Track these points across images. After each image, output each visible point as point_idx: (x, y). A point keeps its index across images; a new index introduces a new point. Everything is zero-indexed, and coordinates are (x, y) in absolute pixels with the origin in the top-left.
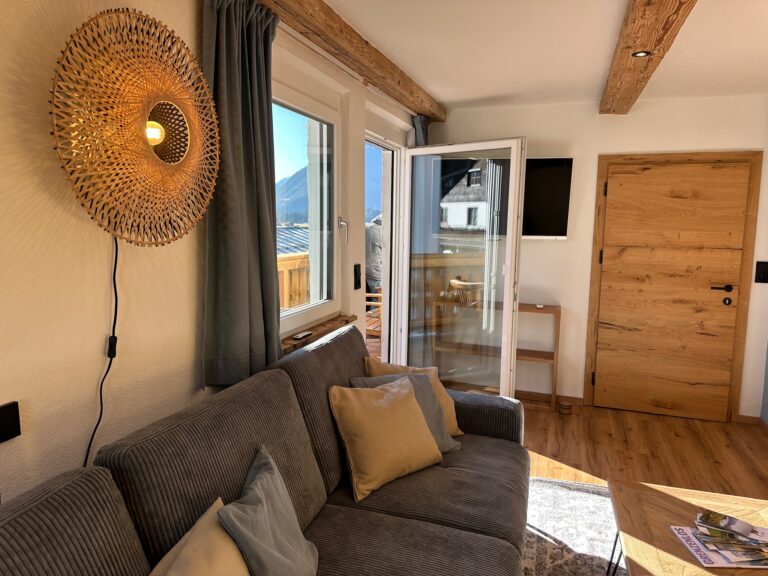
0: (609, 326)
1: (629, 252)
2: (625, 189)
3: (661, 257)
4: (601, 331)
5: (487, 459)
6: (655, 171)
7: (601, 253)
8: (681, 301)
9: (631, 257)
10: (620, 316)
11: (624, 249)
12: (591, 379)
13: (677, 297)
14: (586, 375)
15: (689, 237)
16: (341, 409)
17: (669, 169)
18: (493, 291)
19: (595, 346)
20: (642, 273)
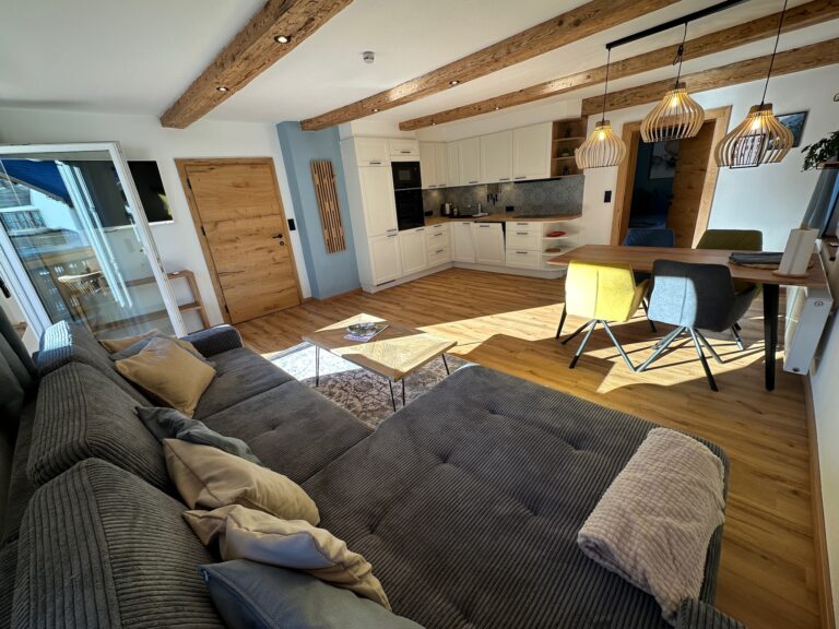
0: (225, 274)
1: (220, 225)
2: (201, 182)
3: (240, 224)
4: (221, 278)
5: (236, 363)
6: (218, 170)
7: (202, 228)
8: (261, 249)
9: (223, 227)
10: (229, 266)
11: (216, 223)
12: (226, 310)
13: (257, 246)
14: (221, 309)
15: (251, 210)
16: (136, 375)
17: (225, 169)
18: (119, 275)
19: (220, 289)
20: (233, 236)
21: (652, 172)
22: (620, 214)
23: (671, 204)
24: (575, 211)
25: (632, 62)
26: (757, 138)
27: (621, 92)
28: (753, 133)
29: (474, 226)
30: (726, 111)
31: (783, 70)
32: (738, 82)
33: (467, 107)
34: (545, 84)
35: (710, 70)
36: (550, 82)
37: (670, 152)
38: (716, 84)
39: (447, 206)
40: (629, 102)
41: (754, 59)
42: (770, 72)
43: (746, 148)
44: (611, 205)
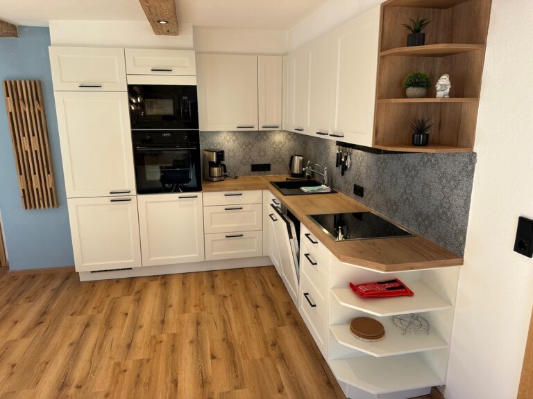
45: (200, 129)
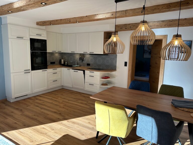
21: (144, 55)
22: (130, 71)
23: (150, 69)
24: (113, 68)
25: (129, 11)
26: (177, 48)
27: (129, 24)
28: (175, 46)
29: (71, 71)
30: (166, 36)
31: (183, 25)
32: (169, 27)
33: (65, 19)
34: (96, 15)
35: (159, 21)
36: (98, 15)
37: (149, 49)
38: (161, 27)
39: (62, 60)
40: (132, 28)
41: (173, 20)
42: (178, 25)
43: (174, 51)
44: (127, 68)
45: (47, 51)
